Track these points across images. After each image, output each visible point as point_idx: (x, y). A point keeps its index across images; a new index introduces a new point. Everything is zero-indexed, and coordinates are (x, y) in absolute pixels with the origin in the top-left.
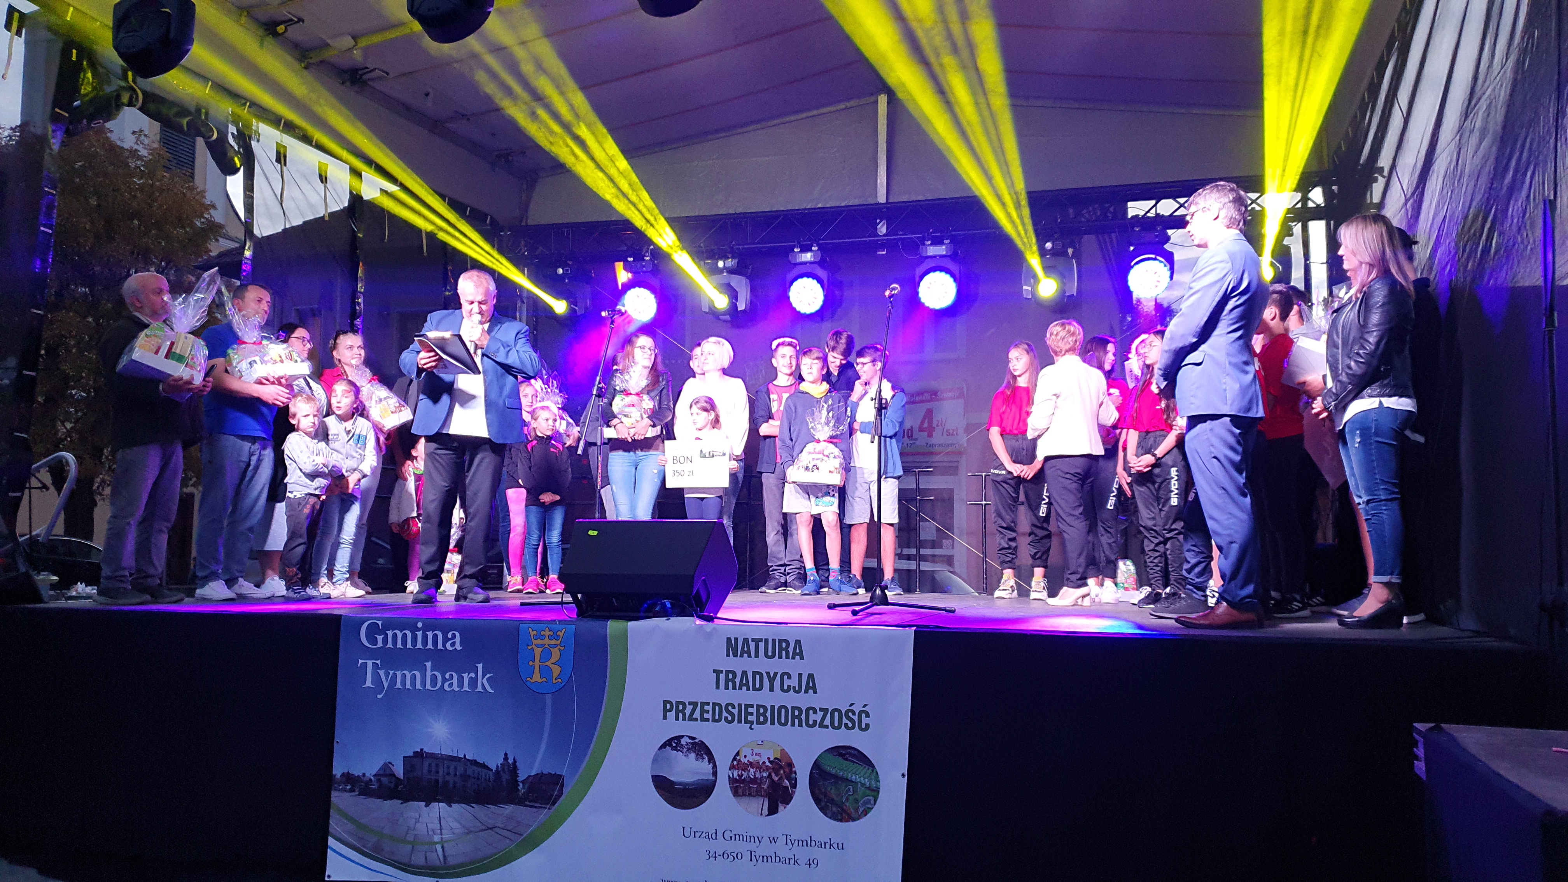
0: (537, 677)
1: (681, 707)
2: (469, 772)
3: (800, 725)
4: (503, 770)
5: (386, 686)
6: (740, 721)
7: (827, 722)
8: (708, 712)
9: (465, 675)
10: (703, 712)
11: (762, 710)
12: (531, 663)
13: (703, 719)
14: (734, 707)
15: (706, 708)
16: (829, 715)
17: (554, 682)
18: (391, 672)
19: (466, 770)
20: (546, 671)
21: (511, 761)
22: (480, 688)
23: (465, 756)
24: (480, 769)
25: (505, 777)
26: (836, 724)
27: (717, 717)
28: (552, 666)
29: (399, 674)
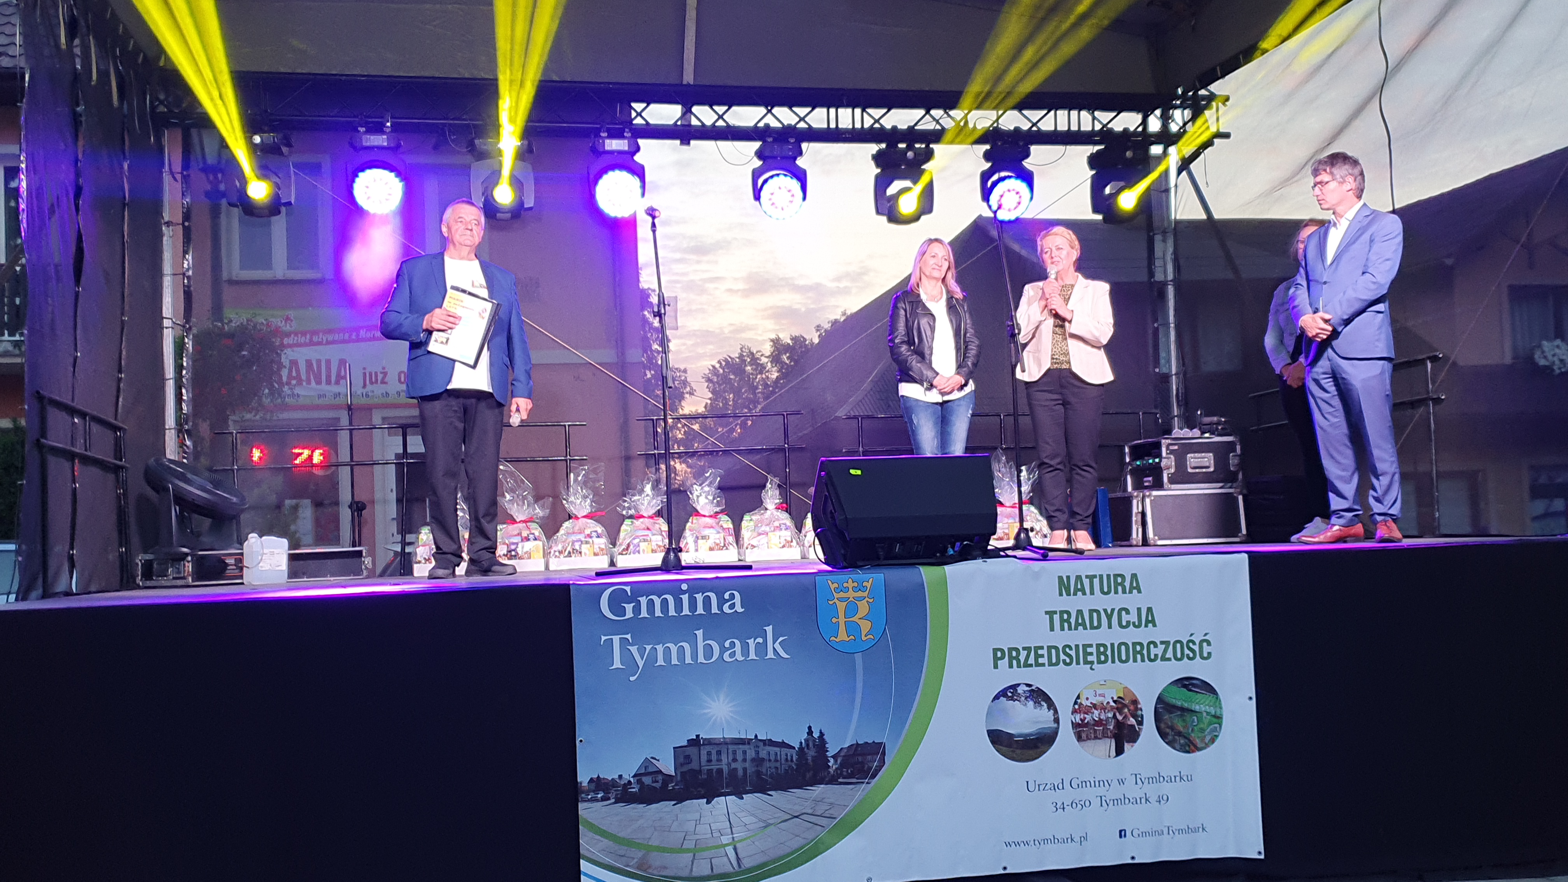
0: (842, 636)
1: (1014, 654)
2: (763, 754)
3: (1143, 660)
4: (808, 745)
5: (641, 664)
6: (1078, 663)
7: (1169, 654)
8: (1042, 656)
9: (751, 642)
10: (1037, 656)
11: (1102, 649)
12: (834, 620)
13: (1038, 665)
14: (1071, 649)
15: (1040, 652)
16: (1171, 647)
17: (864, 638)
18: (648, 647)
19: (757, 753)
20: (853, 628)
21: (816, 735)
22: (771, 655)
23: (756, 736)
24: (777, 749)
25: (811, 753)
26: (1179, 656)
27: (1054, 661)
28: (859, 622)
29: (660, 648)
